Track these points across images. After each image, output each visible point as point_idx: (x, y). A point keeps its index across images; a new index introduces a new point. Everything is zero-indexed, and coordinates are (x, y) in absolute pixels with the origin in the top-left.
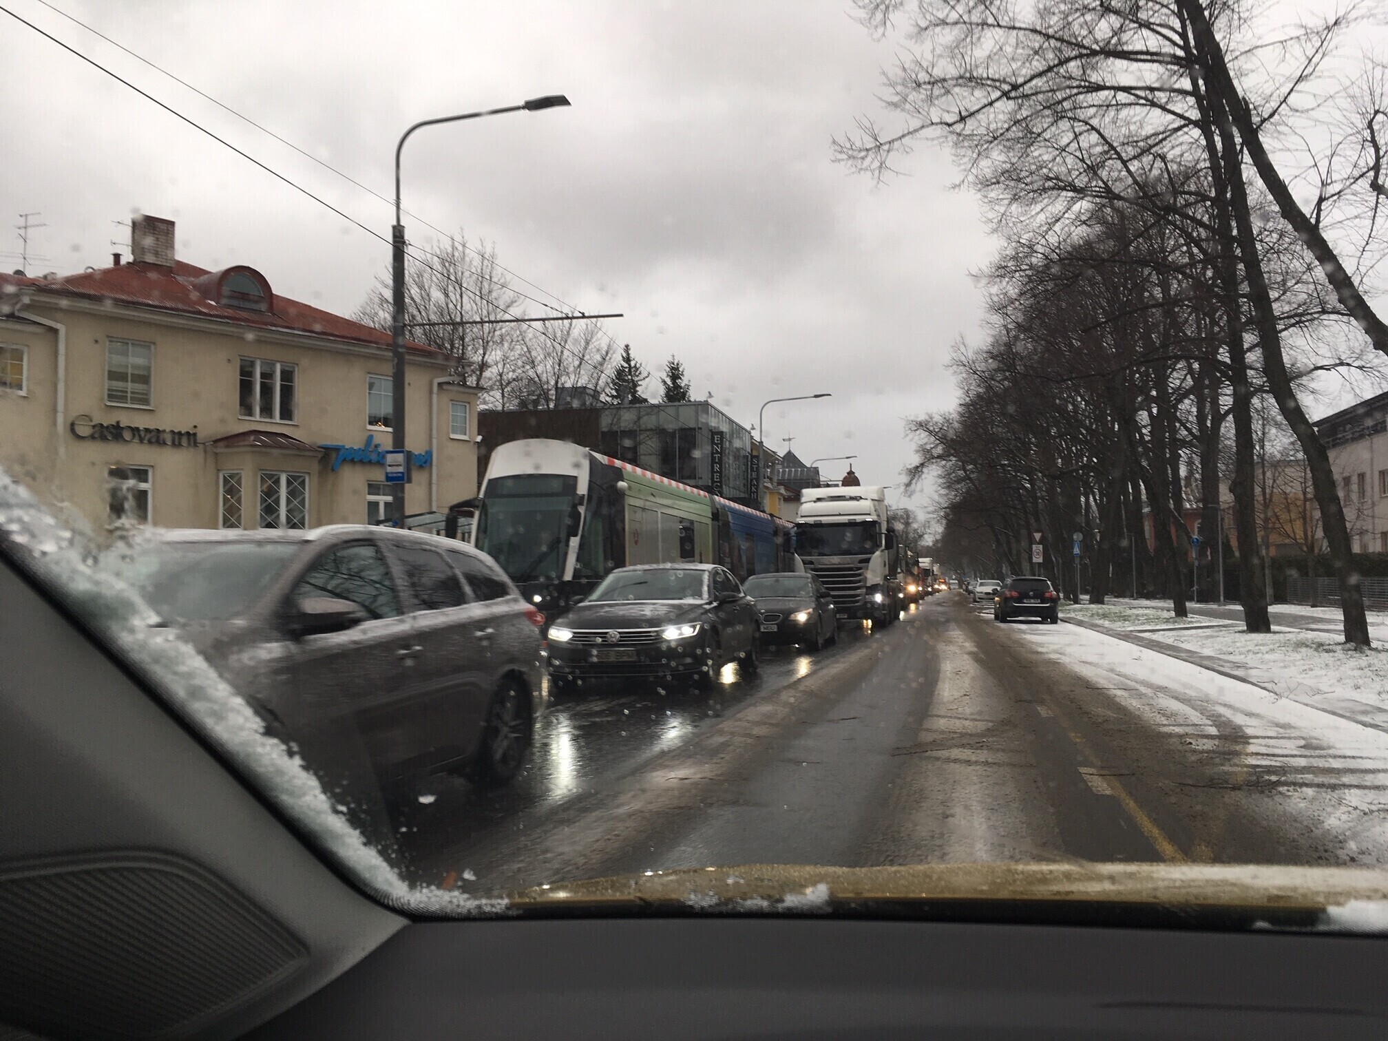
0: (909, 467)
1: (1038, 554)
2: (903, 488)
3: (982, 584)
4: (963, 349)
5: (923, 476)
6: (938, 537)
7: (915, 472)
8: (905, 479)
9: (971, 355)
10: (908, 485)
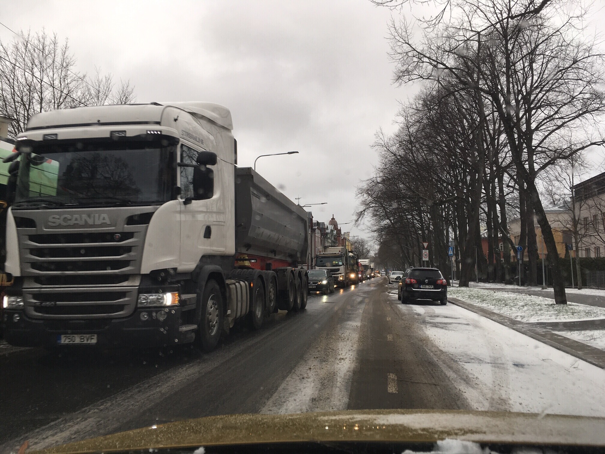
0: (358, 211)
1: (426, 255)
2: (354, 222)
3: (393, 274)
4: (381, 136)
5: (365, 216)
6: (377, 252)
7: (361, 214)
8: (355, 218)
9: (386, 139)
10: (357, 221)
